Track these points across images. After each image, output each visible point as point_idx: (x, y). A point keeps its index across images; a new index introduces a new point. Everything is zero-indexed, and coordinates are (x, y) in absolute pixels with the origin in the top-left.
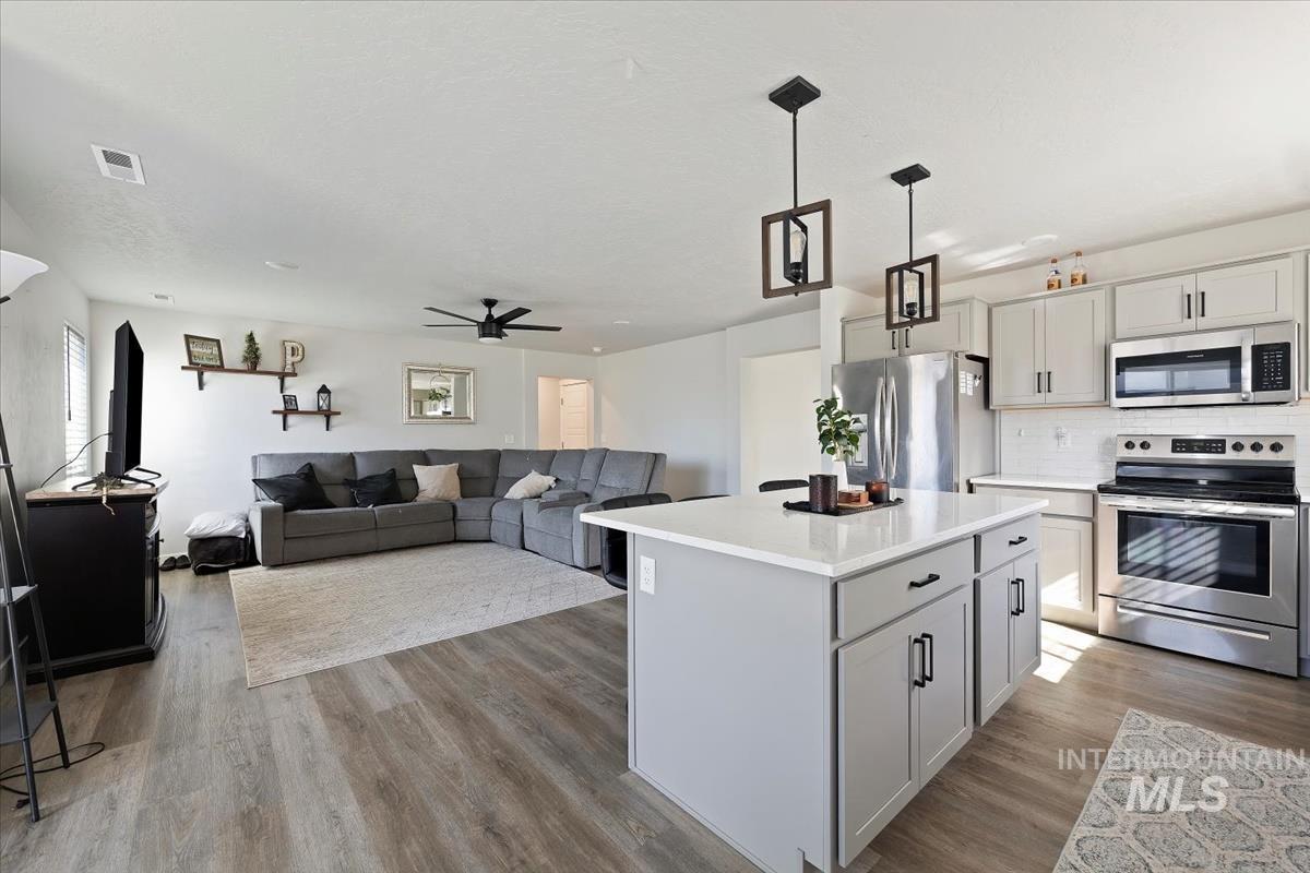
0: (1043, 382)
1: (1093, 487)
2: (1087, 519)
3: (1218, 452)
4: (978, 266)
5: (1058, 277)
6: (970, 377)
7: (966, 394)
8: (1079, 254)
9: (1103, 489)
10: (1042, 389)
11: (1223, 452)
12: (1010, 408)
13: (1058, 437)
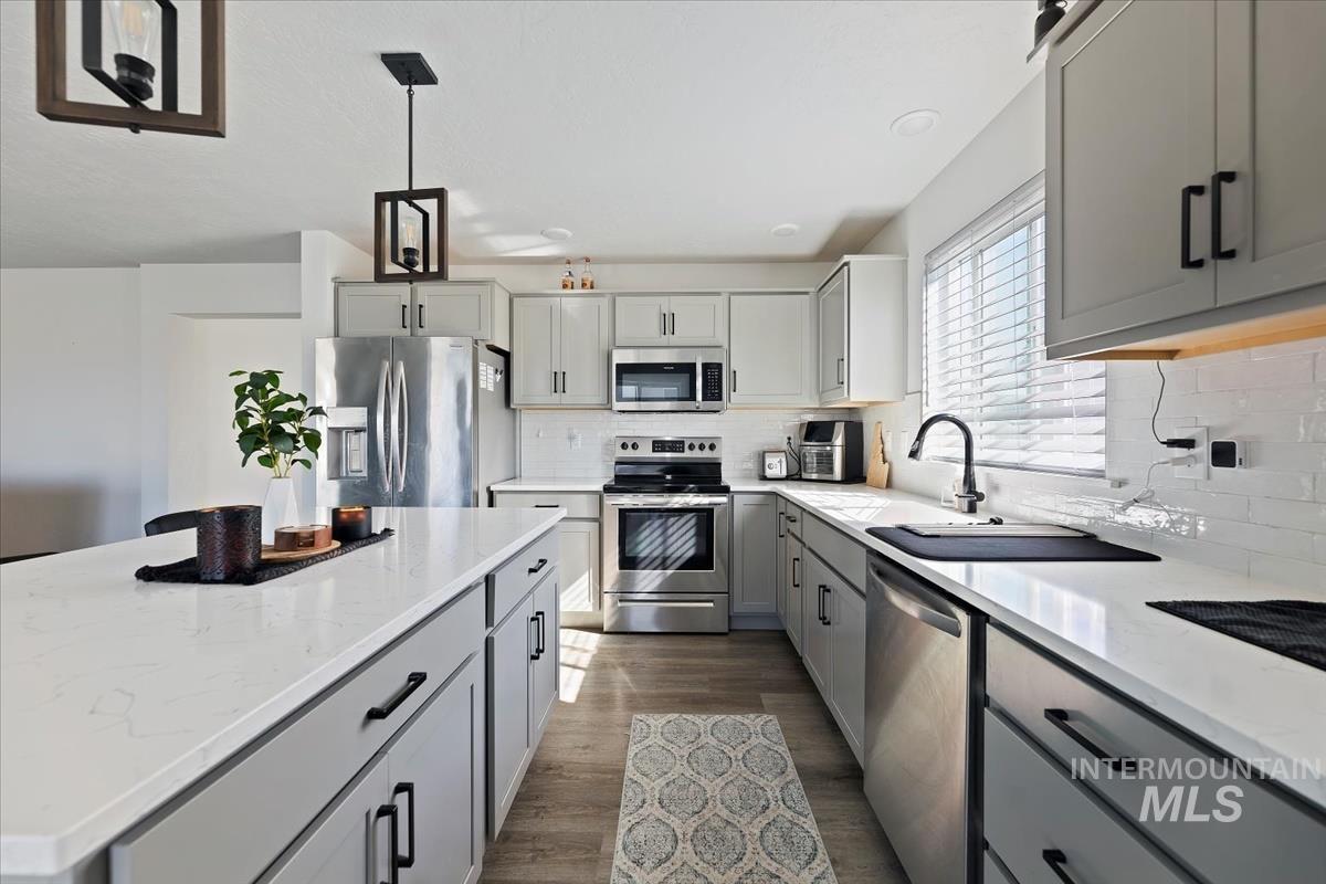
0: (559, 382)
1: (599, 487)
2: (594, 520)
3: (680, 451)
4: (505, 252)
5: (570, 278)
6: (491, 370)
7: (485, 390)
8: (588, 260)
9: (608, 489)
10: (558, 389)
11: (683, 451)
12: (531, 407)
13: (571, 438)
